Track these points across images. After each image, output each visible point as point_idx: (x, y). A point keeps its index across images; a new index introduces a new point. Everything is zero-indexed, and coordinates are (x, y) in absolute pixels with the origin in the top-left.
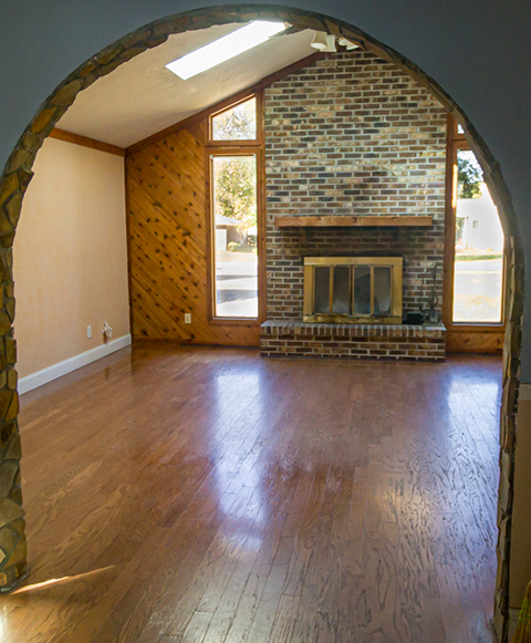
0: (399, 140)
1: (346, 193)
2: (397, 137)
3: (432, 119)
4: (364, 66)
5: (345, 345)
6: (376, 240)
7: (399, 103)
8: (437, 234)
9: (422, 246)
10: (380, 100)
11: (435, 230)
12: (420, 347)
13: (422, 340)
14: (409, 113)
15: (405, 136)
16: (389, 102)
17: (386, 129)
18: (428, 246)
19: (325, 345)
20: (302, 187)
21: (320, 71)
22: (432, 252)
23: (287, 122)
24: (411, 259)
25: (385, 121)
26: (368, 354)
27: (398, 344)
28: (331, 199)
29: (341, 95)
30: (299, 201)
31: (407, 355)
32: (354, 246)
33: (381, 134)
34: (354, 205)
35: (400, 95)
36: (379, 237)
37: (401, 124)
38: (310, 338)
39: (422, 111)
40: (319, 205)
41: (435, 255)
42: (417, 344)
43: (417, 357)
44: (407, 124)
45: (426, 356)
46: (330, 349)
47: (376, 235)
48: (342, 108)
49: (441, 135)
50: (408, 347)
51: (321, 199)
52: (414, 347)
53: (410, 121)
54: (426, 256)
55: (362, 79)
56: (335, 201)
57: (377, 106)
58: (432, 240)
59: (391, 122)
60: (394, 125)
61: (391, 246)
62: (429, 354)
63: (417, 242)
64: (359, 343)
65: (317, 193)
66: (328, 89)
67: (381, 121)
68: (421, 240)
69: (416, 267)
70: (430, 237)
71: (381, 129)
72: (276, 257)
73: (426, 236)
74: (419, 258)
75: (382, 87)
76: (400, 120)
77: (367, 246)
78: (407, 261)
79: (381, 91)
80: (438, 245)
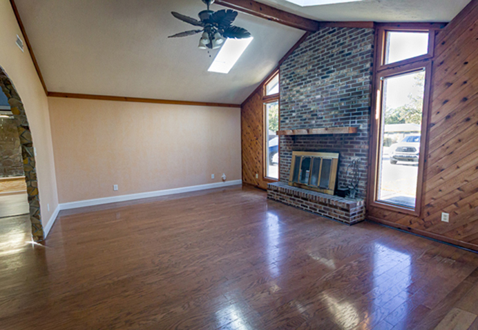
0: (340, 79)
1: (312, 115)
2: (339, 77)
3: (360, 60)
4: (321, 39)
5: (299, 201)
6: (326, 143)
7: (340, 55)
8: (362, 139)
9: (352, 147)
10: (330, 57)
11: (361, 136)
12: (335, 212)
13: (336, 207)
14: (346, 60)
15: (343, 76)
16: (335, 56)
17: (333, 74)
18: (356, 147)
19: (291, 199)
20: (294, 114)
21: (301, 49)
22: (359, 151)
23: (288, 81)
24: (345, 154)
25: (332, 69)
26: (308, 209)
27: (323, 206)
28: (305, 119)
29: (310, 60)
30: (292, 122)
31: (327, 215)
32: (316, 146)
33: (330, 78)
34: (316, 122)
35: (341, 50)
36: (328, 141)
37: (342, 69)
38: (284, 193)
39: (354, 57)
40: (301, 123)
41: (360, 153)
42: (333, 209)
43: (333, 217)
44: (344, 68)
45: (338, 218)
46: (292, 201)
47: (327, 139)
48: (311, 67)
49: (366, 70)
50: (328, 209)
51: (301, 120)
52: (331, 210)
53: (346, 65)
54: (354, 153)
55: (321, 47)
56: (307, 121)
57: (328, 61)
58: (358, 143)
59: (335, 69)
60: (337, 70)
61: (334, 146)
62: (340, 217)
63: (349, 144)
64: (304, 201)
65: (300, 117)
66: (305, 58)
67: (330, 70)
68: (351, 143)
69: (348, 160)
70: (358, 141)
71: (330, 74)
72: (284, 151)
73: (355, 140)
74: (350, 155)
75: (332, 48)
76: (341, 66)
77: (322, 146)
78: (343, 156)
79: (330, 51)
80: (362, 146)
